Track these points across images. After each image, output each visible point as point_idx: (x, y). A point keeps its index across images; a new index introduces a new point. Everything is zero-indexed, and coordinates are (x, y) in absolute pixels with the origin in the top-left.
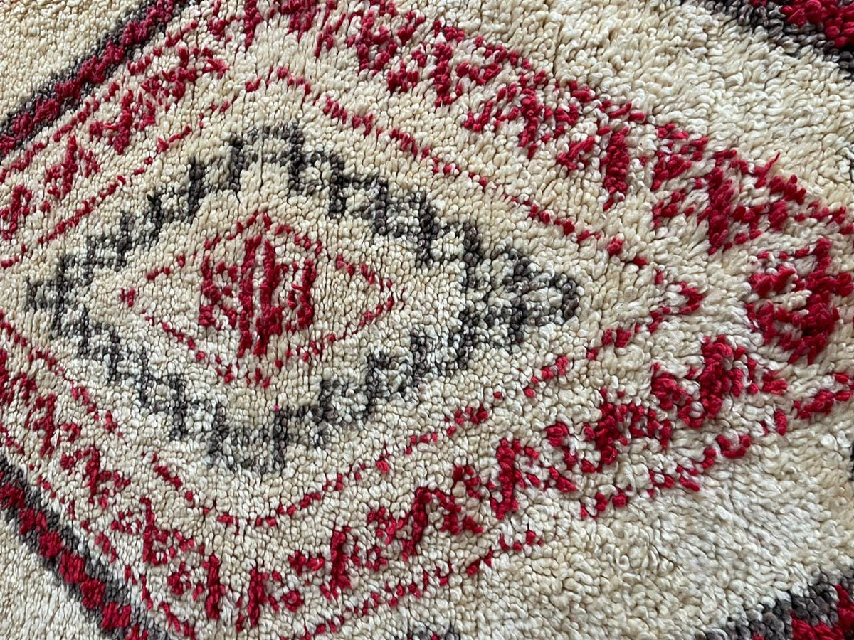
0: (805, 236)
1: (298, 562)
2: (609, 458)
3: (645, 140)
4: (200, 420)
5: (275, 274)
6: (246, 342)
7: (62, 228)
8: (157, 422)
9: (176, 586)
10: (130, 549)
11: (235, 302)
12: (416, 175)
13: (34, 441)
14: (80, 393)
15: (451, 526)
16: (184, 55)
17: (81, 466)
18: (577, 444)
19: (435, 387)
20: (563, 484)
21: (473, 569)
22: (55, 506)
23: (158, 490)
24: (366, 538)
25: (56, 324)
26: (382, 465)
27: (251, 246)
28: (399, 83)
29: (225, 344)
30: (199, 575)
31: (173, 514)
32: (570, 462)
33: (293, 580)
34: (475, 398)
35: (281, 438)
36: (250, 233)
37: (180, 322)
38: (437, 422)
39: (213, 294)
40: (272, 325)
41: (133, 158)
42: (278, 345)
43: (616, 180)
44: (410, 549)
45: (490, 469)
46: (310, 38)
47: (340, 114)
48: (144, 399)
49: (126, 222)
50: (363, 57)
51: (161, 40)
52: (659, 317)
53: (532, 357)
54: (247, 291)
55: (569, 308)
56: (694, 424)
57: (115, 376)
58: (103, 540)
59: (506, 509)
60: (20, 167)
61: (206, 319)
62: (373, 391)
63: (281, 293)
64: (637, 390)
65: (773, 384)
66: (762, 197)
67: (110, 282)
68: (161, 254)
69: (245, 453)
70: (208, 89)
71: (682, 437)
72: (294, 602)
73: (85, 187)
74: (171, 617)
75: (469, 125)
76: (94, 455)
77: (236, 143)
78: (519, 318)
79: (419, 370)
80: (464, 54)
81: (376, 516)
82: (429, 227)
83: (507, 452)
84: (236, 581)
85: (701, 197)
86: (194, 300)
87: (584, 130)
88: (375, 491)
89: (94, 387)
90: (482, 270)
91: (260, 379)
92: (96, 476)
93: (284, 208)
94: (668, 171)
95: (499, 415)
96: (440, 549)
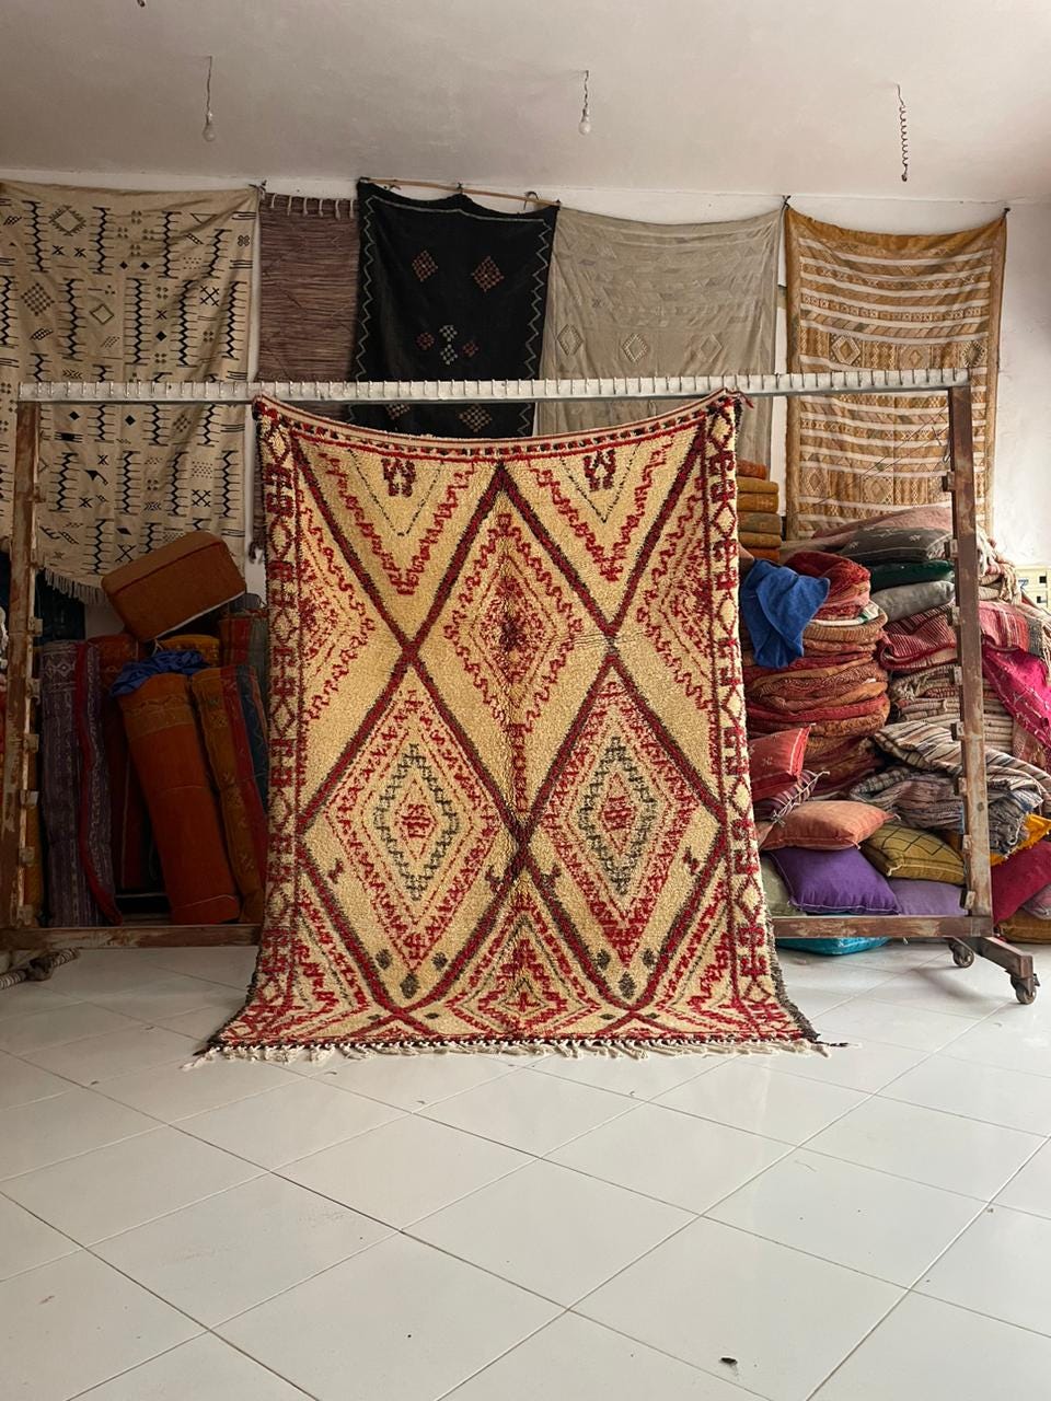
0: (428, 943)
1: (354, 834)
2: (383, 906)
3: (449, 915)
4: (384, 804)
5: (422, 826)
6: (405, 818)
7: (434, 756)
8: (384, 793)
9: (344, 798)
10: (350, 783)
11: (414, 814)
12: (445, 865)
13: (375, 750)
14: (388, 766)
15: (366, 872)
16: (479, 797)
17: (370, 767)
18: (385, 900)
19: (397, 868)
20: (377, 896)
21: (358, 877)
22: (358, 758)
23: (367, 793)
24: (362, 851)
25: (406, 756)
26: (378, 855)
27: (428, 819)
28: (467, 860)
29: (404, 812)
30: (348, 805)
31: (362, 796)
32: (382, 899)
33: (350, 832)
34: (394, 878)
35: (382, 828)
36: (432, 820)
37: (409, 799)
38: (388, 869)
39: (416, 808)
40: (410, 826)
41: (453, 780)
42: (405, 828)
43: (441, 909)
44: (360, 862)
45: (379, 881)
46: (481, 836)
47: (461, 844)
48: (389, 787)
49: (435, 779)
50: (473, 850)
51: (484, 789)
52: (412, 917)
53: (403, 890)
54: (417, 818)
55: (415, 899)
56: (391, 923)
57: (393, 777)
58: (351, 774)
59: (371, 884)
60: (451, 740)
61: (410, 806)
62: (395, 853)
63: (417, 828)
64: (397, 913)
65: (399, 937)
66: (436, 936)
67: (418, 775)
68: (427, 792)
69: (378, 818)
70: (470, 806)
71: (389, 921)
72: (345, 832)
73: (444, 764)
74: (336, 796)
75: (455, 878)
76: (373, 771)
77: (455, 814)
78: (413, 889)
79: (400, 865)
80: (471, 876)
81: (367, 854)
82: (433, 868)
83: (383, 885)
84: (347, 817)
85: (436, 925)
86: (415, 803)
87: (452, 903)
88: (373, 854)
89: (390, 770)
90: (423, 879)
91: (396, 823)
92: (368, 771)
93: (439, 830)
94: (442, 919)
95: (391, 884)
96: (362, 869)
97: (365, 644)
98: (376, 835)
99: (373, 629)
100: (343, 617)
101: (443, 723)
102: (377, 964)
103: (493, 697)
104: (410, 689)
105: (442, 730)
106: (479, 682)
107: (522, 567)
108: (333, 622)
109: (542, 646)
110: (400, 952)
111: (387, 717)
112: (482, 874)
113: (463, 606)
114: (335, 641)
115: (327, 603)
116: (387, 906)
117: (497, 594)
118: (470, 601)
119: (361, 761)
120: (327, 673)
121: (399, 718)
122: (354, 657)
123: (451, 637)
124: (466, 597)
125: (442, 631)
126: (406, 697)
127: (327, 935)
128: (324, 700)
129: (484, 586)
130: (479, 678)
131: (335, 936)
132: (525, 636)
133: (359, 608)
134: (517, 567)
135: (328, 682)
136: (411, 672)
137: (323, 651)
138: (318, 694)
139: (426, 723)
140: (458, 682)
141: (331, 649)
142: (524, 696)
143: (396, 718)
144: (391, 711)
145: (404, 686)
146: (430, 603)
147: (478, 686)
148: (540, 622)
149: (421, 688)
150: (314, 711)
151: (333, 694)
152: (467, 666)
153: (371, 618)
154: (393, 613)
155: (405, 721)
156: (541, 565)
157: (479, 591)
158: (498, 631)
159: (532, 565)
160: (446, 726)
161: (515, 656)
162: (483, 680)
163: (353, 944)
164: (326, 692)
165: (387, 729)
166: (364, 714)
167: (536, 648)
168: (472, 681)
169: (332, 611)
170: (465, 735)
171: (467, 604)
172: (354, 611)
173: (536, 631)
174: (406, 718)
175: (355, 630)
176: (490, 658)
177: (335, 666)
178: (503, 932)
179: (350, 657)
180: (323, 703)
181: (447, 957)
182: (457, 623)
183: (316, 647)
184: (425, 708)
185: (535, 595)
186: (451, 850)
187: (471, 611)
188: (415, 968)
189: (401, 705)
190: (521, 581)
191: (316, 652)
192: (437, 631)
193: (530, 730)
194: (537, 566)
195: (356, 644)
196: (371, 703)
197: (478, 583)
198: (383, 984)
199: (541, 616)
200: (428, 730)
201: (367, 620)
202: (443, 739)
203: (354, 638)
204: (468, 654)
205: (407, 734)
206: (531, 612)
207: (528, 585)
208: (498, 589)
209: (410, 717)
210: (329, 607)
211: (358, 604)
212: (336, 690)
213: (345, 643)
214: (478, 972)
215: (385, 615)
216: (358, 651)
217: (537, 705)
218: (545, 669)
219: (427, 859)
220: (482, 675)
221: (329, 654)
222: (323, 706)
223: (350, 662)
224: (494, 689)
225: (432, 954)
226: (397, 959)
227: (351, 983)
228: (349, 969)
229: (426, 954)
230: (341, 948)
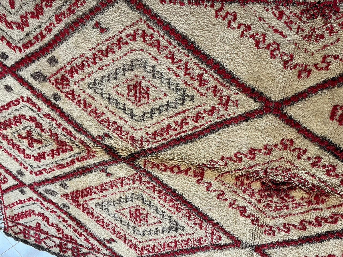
0: (65, 90)
1: (127, 43)
2: (82, 62)
3: (82, 106)
4: (149, 69)
5: (135, 95)
6: (140, 84)
7: (184, 112)
8: (157, 69)
9: (152, 36)
10: (163, 42)
11: (143, 92)
12: (111, 108)
13: (190, 65)
14: (177, 75)
15: (102, 51)
16: (155, 138)
17: (176, 60)
18: (86, 64)
19: (106, 74)
20: (87, 58)
21: (98, 44)
22: (183, 51)
23: (157, 56)
24: (115, 48)
25: (185, 91)
26: (113, 61)
27: (139, 101)
28: (115, 123)
29: (144, 84)
30: (147, 39)
31: (154, 51)
32: (87, 62)
33: (128, 40)
34: (100, 71)
35: (132, 65)
36: (140, 103)
37: (153, 89)
38: (105, 67)
39: (146, 93)
40: (135, 86)
41: (166, 122)
42: (133, 83)
43: (85, 101)
44: (108, 46)
45: (97, 60)
47: (125, 121)
48: (162, 74)
49: (167, 110)
50: (121, 128)
52: (78, 82)
53: (93, 77)
54: (140, 92)
55: (89, 84)
56: (74, 67)
57: (169, 79)
58: (170, 43)
59: (94, 54)
60: (196, 127)
61: (148, 89)
62: (116, 74)
63: (133, 92)
64: (80, 72)
65: (66, 72)
66: (69, 96)
67: (171, 98)
68: (158, 103)
69: (139, 63)
70: (150, 131)
71: (75, 65)
72: (127, 36)
73: (179, 119)
74: (153, 29)
75: (104, 114)
76: (173, 62)
77: (144, 120)
78: (95, 84)
79: (108, 77)
80: (106, 124)
81: (114, 52)
82: (109, 99)
83: (95, 63)
84: (139, 39)
85: (76, 97)
86: (150, 92)
87: (89, 109)
88: (114, 57)
89: (174, 77)
90: (100, 92)
91: (136, 76)
92: (173, 58)
93: (133, 107)
94: (79, 101)
95: (96, 69)
96: (103, 47)
97: (285, 67)
98: (126, 60)
99: (299, 76)
100: (312, 48)
101: (209, 123)
102: (50, 56)
103: (226, 164)
104: (239, 102)
105: (204, 122)
106: (239, 156)
107: (333, 210)
108: (309, 37)
109: (261, 206)
110: (58, 72)
111: (217, 79)
112: (106, 131)
113: (309, 158)
114: (289, 38)
115: (331, 31)
116: (83, 65)
117: (314, 186)
118: (313, 165)
119: (181, 53)
120: (258, 28)
121: (215, 90)
122: (273, 56)
123: (282, 143)
124: (317, 162)
125: (289, 137)
126: (233, 97)
127: (61, 21)
128: (232, 24)
129: (325, 178)
130: (243, 156)
131: (62, 25)
132: (272, 197)
133: (324, 65)
134: (334, 207)
135: (249, 28)
136: (254, 105)
137: (280, 25)
138: (238, 17)
139: (210, 111)
140: (242, 141)
141: (281, 33)
142: (224, 184)
143: (216, 87)
144: (222, 84)
145: (242, 97)
146: (319, 133)
147: (236, 155)
148: (280, 210)
149: (240, 111)
150: (223, 13)
151: (237, 33)
152: (255, 150)
153: (312, 75)
154: (315, 98)
155: (212, 94)
156: (330, 222)
157: (321, 174)
158: (279, 179)
159: (331, 217)
160: (206, 126)
161: (256, 186)
162: (240, 160)
163: (59, 39)
164: (240, 25)
165: (207, 78)
166: (219, 60)
167: (259, 201)
168: (241, 151)
169: (322, 37)
170: (199, 138)
171: (311, 162)
172: (321, 59)
173: (273, 205)
174: (215, 96)
175: (300, 59)
176: (257, 168)
177: (264, 36)
178: (75, 138)
179: (272, 52)
180: (230, 22)
181: (59, 102)
182: (294, 150)
183: (285, 18)
184: (222, 111)
185: (304, 212)
186: (120, 113)
187: (304, 163)
188: (50, 81)
189: (225, 92)
190: (321, 206)
191: (280, 17)
192: (291, 133)
193: (198, 181)
194: (330, 220)
195: (285, 58)
196: (229, 67)
197: (328, 173)
198: (38, 60)
199: (285, 211)
200: (205, 112)
201: (309, 72)
202: (196, 122)
203: (292, 57)
204: (264, 153)
205: (201, 95)
206: (290, 206)
207: (315, 209)
208: (318, 187)
209: (216, 98)
210: (326, 34)
211: (329, 64)
212: (242, 36)
213: (287, 48)
214: (53, 119)
215: (314, 90)
216: (278, 59)
217: (215, 191)
218: (241, 202)
219: (114, 96)
220: (245, 159)
221: (276, 31)
222: (226, 22)
223: (266, 50)
224: (232, 166)
225: (59, 93)
226: (53, 70)
227: (36, 37)
228: (43, 37)
229: (59, 89)
230: (55, 31)
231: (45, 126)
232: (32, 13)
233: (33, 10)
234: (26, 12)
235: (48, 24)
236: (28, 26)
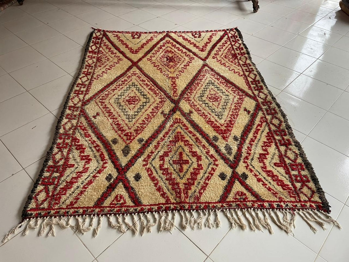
0: (135, 134)
1: (106, 105)
3: (144, 126)
4: (120, 97)
5: (134, 102)
6: (127, 100)
7: (141, 85)
8: (119, 94)
9: (103, 96)
10: (107, 93)
11: (132, 99)
12: (143, 111)
13: (118, 84)
14: (123, 88)
15: (109, 115)
16: (158, 93)
18: (117, 122)
19: (122, 113)
20: (113, 122)
21: (105, 116)
22: (111, 86)
23: (113, 94)
24: (108, 109)
25: (130, 85)
26: (115, 110)
27: (137, 100)
28: (153, 109)
29: (127, 98)
30: (104, 98)
31: (110, 96)
32: (115, 122)
33: (104, 105)
35: (118, 103)
36: (139, 99)
37: (130, 95)
38: (119, 114)
39: (133, 97)
40: (129, 102)
41: (148, 90)
42: (127, 102)
43: (141, 124)
44: (107, 112)
45: (114, 117)
46: (159, 103)
47: (150, 105)
48: (122, 93)
49: (141, 90)
50: (156, 107)
51: (160, 91)
52: (128, 127)
53: (125, 119)
55: (129, 121)
56: (119, 129)
57: (124, 90)
58: (107, 91)
59: (111, 118)
60: (148, 81)
61: (130, 97)
62: (122, 109)
63: (132, 102)
64: (122, 126)
65: (122, 134)
66: (139, 132)
67: (134, 89)
68: (137, 93)
69: (116, 101)
70: (154, 95)
72: (102, 105)
73: (145, 87)
74: (100, 96)
75: (148, 114)
76: (116, 89)
77: (148, 98)
78: (129, 118)
79: (124, 112)
80: (154, 114)
81: (110, 110)
82: (138, 112)
83: (116, 118)
84: (104, 101)
85: (139, 129)
86: (132, 96)
87: (146, 122)
88: (112, 110)
90: (133, 116)
91: (124, 101)
92: (114, 90)
93: (141, 102)
94: (142, 127)
95: (120, 117)
96: (107, 114)
97: (119, 63)
98: (115, 106)
100: (112, 59)
101: (145, 77)
102: (111, 143)
103: (164, 72)
104: (133, 71)
107: (173, 48)
108: (108, 60)
109: (181, 62)
110: (122, 138)
111: (124, 77)
112: (159, 113)
113: (154, 55)
114: (108, 64)
115: (106, 57)
116: (118, 124)
119: (112, 87)
120: (104, 70)
121: (129, 77)
122: (114, 66)
123: (149, 61)
126: (132, 73)
127: (89, 135)
129: (161, 52)
130: (159, 68)
131: (93, 135)
132: (175, 60)
135: (103, 72)
136: (135, 68)
137: (103, 66)
138: (99, 74)
139: (139, 77)
140: (151, 69)
142: (175, 71)
143: (127, 77)
145: (131, 71)
146: (143, 55)
147: (159, 70)
149: (138, 71)
150: (97, 78)
152: (154, 66)
153: (121, 58)
157: (159, 53)
161: (172, 64)
163: (100, 137)
164: (102, 74)
165: (123, 80)
166: (116, 77)
167: (179, 62)
168: (156, 69)
170: (153, 79)
172: (115, 58)
174: (131, 77)
175: (115, 61)
176: (162, 64)
177: (107, 68)
178: (169, 130)
181: (144, 139)
182: (151, 58)
183: (101, 65)
184: (138, 75)
185: (178, 53)
186: (146, 108)
187: (156, 56)
188: (129, 143)
189: (130, 75)
192: (145, 59)
193: (177, 78)
196: (119, 75)
197: (159, 51)
198: (113, 150)
199: (180, 57)
200: (139, 79)
202: (145, 81)
204: (155, 63)
205: (131, 80)
206: (177, 56)
207: (175, 52)
209: (133, 77)
211: (117, 56)
212: (106, 73)
213: (112, 64)
214: (159, 143)
215: (127, 57)
216: (116, 65)
217: (180, 73)
218: (182, 66)
219: (136, 110)
221: (105, 66)
222: (100, 77)
223: (112, 67)
224: (164, 70)
225: (137, 138)
226: (120, 141)
227: (98, 151)
228: (98, 146)
229: (134, 138)
230: (95, 139)
231: (166, 149)
232: (81, 152)
233: (79, 151)
234: (80, 156)
235: (90, 142)
236: (89, 156)
